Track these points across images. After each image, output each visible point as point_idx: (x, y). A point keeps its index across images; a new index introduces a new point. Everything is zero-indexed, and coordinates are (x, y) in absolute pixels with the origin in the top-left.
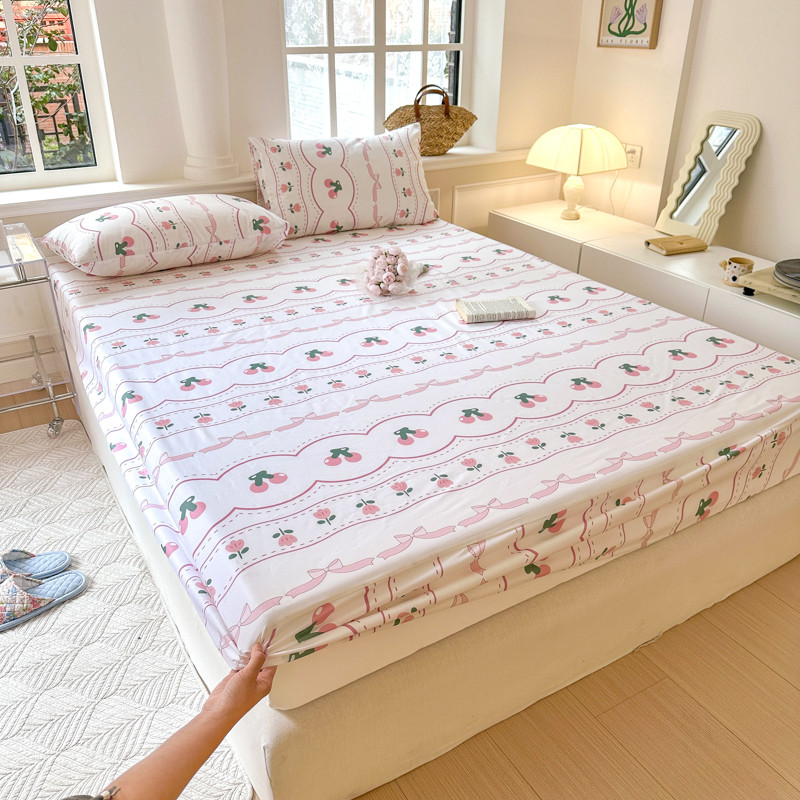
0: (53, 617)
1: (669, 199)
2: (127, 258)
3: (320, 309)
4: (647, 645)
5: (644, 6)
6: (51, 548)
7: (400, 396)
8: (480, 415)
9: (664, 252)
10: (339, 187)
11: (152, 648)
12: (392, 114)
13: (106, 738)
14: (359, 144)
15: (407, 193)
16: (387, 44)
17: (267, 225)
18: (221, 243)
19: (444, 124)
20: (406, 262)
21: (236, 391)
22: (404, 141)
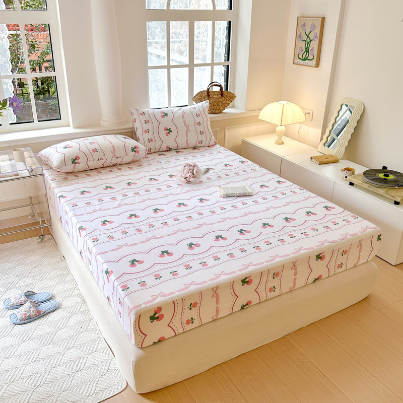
0: (45, 318)
1: (324, 137)
2: (77, 165)
3: (159, 189)
4: (289, 334)
5: (313, 48)
6: (43, 290)
7: (190, 230)
8: (222, 238)
9: (318, 163)
10: (170, 131)
11: (87, 331)
12: (197, 95)
13: (69, 364)
14: (180, 111)
15: (201, 133)
16: (195, 63)
17: (138, 150)
18: (117, 158)
19: (221, 100)
20: (198, 169)
21: (124, 226)
22: (201, 109)
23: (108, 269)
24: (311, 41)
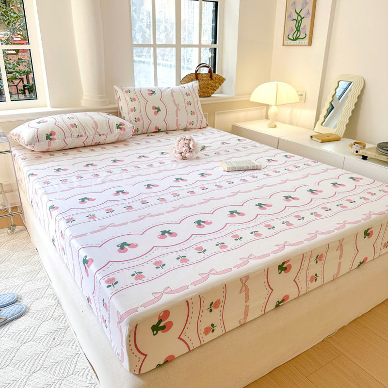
1: (320, 116)
2: (52, 141)
3: (151, 166)
4: (330, 337)
5: (305, 26)
7: (195, 205)
8: (239, 214)
9: (320, 141)
10: (159, 110)
11: (61, 344)
12: (184, 78)
14: (169, 90)
15: (192, 113)
16: (182, 44)
17: (124, 127)
18: (100, 135)
19: (210, 82)
20: (194, 143)
21: (109, 204)
22: (191, 89)
23: (86, 256)
24: (302, 19)
